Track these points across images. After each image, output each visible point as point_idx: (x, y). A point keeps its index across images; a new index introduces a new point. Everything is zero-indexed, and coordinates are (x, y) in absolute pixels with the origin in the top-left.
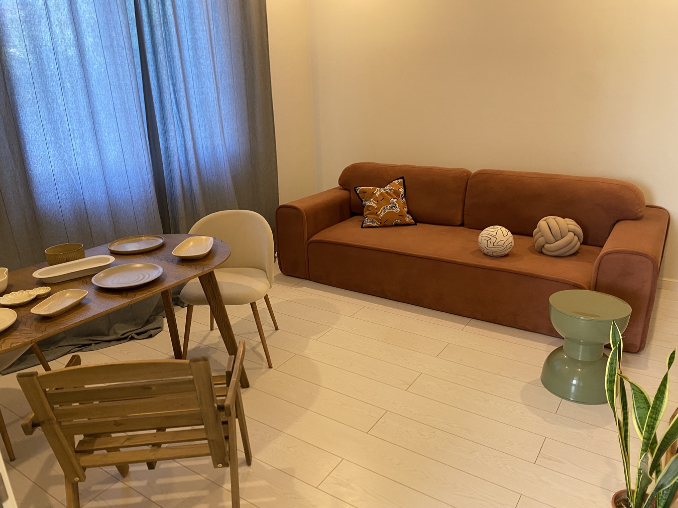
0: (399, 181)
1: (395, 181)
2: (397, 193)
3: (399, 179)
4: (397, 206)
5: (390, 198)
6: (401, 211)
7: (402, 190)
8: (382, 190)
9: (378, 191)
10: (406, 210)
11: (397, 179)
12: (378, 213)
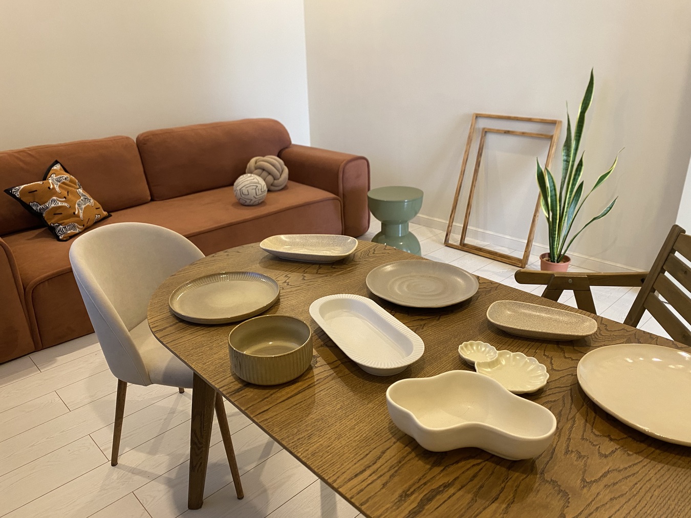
0: (57, 167)
3: (54, 164)
6: (94, 202)
8: (57, 182)
11: (52, 166)
12: (76, 213)
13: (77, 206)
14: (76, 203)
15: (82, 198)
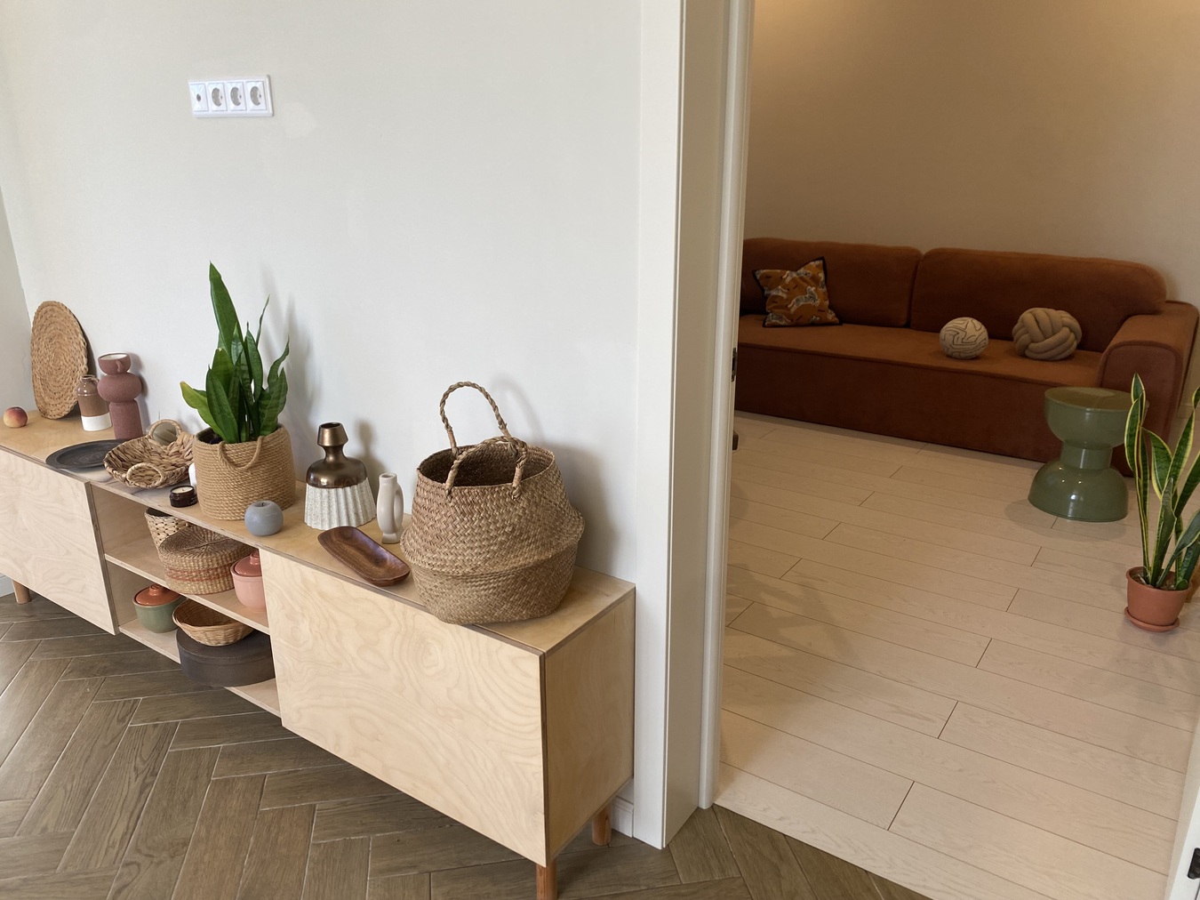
0: (817, 262)
1: (812, 263)
2: (815, 279)
3: (817, 260)
4: (815, 297)
5: (806, 285)
6: (820, 304)
7: (821, 275)
8: (794, 275)
9: (789, 276)
10: (827, 302)
11: (814, 261)
12: (789, 306)
13: (794, 300)
14: (794, 297)
15: (807, 296)
